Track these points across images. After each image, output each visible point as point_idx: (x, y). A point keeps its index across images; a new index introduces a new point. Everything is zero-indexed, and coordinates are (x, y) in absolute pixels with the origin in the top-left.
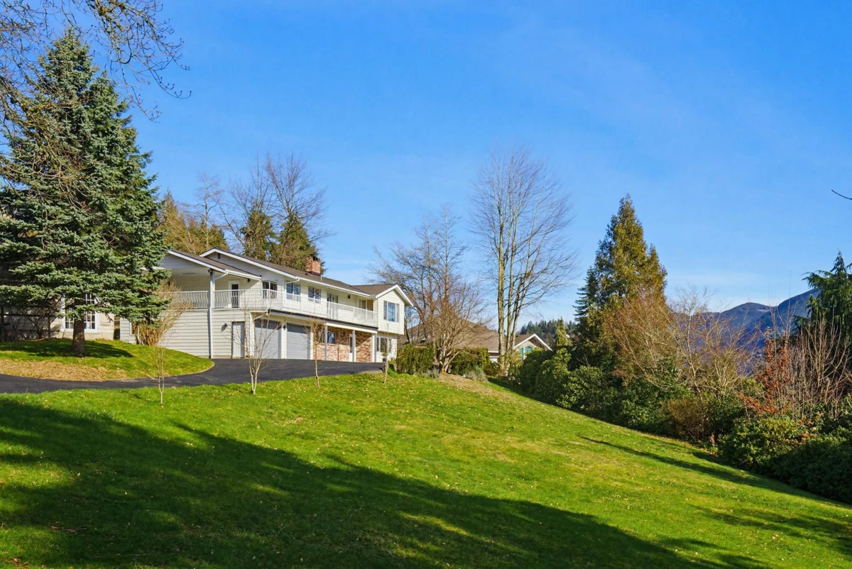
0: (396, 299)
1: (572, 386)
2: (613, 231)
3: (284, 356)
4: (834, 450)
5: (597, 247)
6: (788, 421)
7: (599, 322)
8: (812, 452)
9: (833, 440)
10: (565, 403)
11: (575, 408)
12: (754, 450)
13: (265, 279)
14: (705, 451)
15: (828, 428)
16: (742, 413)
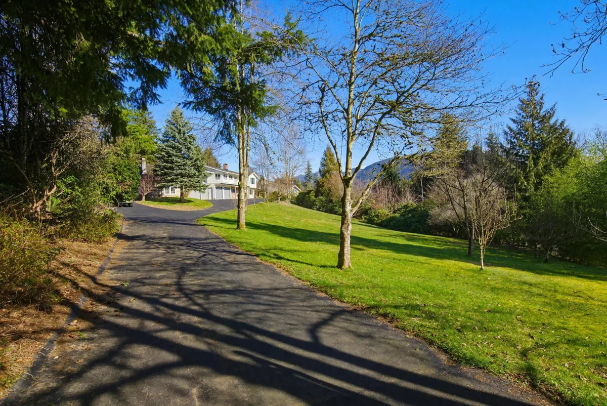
0: (254, 177)
1: (317, 203)
2: (325, 155)
3: (224, 198)
4: (398, 218)
5: (320, 159)
6: (384, 211)
7: (323, 183)
8: (392, 219)
9: (397, 215)
10: (315, 208)
11: (318, 210)
12: (376, 219)
13: (216, 173)
14: (361, 220)
15: (394, 212)
16: (370, 209)
